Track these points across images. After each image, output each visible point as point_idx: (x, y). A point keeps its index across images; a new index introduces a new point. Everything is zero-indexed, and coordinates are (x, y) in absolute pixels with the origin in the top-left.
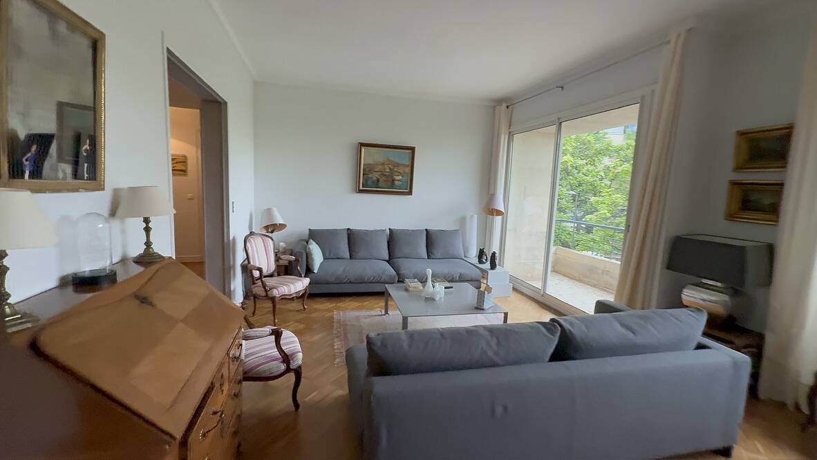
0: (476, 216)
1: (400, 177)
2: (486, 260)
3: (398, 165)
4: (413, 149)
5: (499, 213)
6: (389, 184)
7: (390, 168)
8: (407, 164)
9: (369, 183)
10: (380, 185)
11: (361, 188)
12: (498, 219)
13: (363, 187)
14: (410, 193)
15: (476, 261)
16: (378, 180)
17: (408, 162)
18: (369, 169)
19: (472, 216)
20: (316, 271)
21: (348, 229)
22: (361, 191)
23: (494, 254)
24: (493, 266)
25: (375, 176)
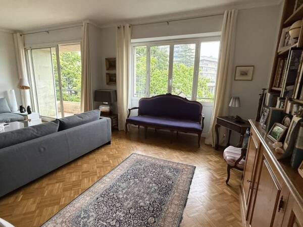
0: (13, 90)
2: (25, 110)
5: (27, 88)
12: (27, 91)
23: (28, 107)
24: (29, 112)
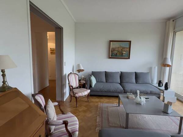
0: (157, 67)
1: (125, 52)
2: (162, 85)
3: (124, 48)
4: (130, 42)
5: (168, 66)
6: (121, 55)
7: (121, 49)
8: (128, 47)
9: (113, 55)
10: (117, 55)
11: (110, 57)
13: (111, 56)
14: (129, 58)
15: (157, 85)
16: (117, 54)
17: (128, 46)
18: (113, 50)
19: (155, 67)
20: (93, 87)
21: (105, 72)
22: (110, 58)
23: (167, 83)
24: (166, 88)
25: (115, 52)
